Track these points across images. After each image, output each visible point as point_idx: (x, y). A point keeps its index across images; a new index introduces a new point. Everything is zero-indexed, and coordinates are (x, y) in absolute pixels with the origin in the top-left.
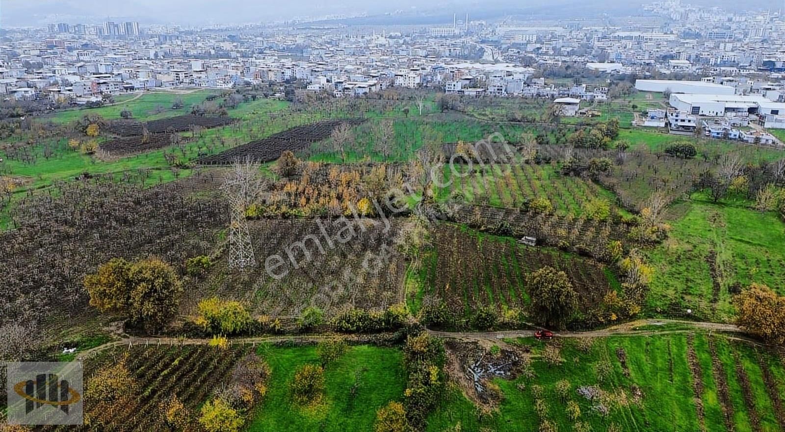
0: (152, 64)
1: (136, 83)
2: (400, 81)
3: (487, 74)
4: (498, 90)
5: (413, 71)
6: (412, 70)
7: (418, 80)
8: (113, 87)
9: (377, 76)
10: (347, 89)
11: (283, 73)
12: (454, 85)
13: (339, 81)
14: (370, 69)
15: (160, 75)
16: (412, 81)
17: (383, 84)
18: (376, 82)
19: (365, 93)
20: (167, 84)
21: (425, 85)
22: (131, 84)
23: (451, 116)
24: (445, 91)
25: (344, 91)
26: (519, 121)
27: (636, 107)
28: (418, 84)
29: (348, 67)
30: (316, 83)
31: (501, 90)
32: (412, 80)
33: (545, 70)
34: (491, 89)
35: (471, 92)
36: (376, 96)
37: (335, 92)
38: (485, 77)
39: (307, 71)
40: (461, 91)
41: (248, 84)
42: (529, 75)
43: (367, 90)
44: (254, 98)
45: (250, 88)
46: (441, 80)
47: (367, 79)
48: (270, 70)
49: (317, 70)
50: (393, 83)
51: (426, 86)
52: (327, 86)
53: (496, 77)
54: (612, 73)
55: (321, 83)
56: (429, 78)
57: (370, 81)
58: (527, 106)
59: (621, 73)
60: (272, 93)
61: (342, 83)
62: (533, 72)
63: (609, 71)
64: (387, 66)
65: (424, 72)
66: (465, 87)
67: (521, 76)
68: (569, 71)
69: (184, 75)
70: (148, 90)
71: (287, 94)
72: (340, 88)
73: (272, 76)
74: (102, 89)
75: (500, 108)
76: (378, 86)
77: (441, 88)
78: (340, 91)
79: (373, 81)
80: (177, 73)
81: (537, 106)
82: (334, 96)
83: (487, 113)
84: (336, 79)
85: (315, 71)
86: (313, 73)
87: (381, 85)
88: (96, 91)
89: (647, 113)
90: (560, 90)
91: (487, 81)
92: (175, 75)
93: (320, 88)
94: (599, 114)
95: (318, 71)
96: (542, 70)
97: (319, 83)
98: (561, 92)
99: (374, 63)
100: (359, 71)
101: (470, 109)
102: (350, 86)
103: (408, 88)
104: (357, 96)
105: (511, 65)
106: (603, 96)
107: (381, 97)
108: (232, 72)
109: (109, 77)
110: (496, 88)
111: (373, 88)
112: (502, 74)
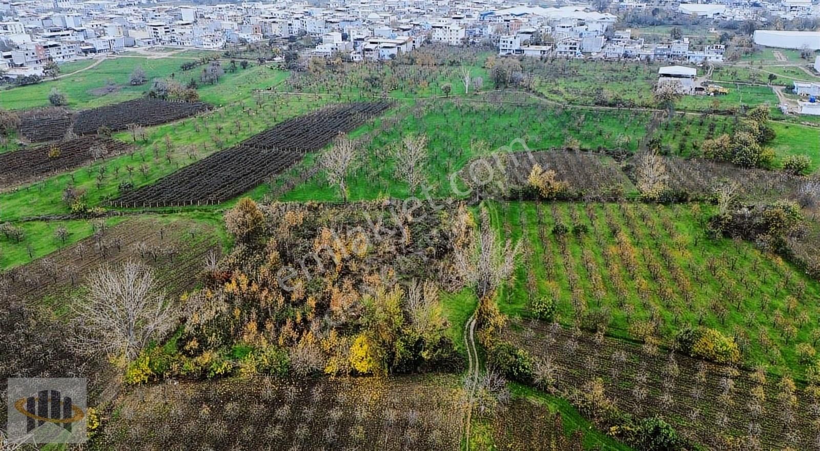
0: (133, 13)
1: (98, 44)
2: (438, 35)
3: (552, 23)
4: (571, 48)
5: (455, 20)
6: (454, 18)
7: (462, 34)
8: (67, 50)
9: (409, 29)
10: (368, 50)
11: (290, 25)
12: (511, 43)
13: (359, 37)
14: (402, 16)
15: (133, 31)
16: (454, 36)
17: (417, 40)
18: (406, 38)
19: (392, 56)
20: (141, 43)
21: (471, 40)
22: (92, 45)
23: (511, 95)
24: (498, 50)
25: (364, 53)
26: (610, 105)
27: (775, 78)
28: (463, 39)
29: (373, 16)
30: (328, 42)
31: (575, 49)
32: (454, 34)
33: (625, 16)
34: (561, 47)
35: (533, 52)
36: (406, 61)
37: (352, 55)
38: (550, 28)
39: (320, 23)
40: (521, 50)
41: (243, 42)
42: (609, 24)
43: (394, 51)
44: (244, 65)
45: (245, 48)
46: (492, 34)
47: (396, 34)
48: (274, 22)
49: (332, 20)
50: (429, 37)
51: (473, 43)
52: (343, 46)
53: (564, 27)
54: (716, 18)
55: (335, 42)
56: (477, 31)
57: (398, 38)
58: (615, 74)
59: (728, 19)
60: (270, 55)
61: (363, 40)
62: (614, 20)
63: (710, 16)
64: (423, 11)
65: (469, 22)
66: (525, 43)
67: (598, 27)
68: (659, 17)
69: (164, 30)
70: (114, 53)
71: (288, 59)
72: (359, 49)
73: (275, 30)
74: (51, 54)
75: (578, 79)
76: (410, 44)
77: (491, 46)
78: (359, 53)
79: (404, 37)
80: (155, 27)
81: (629, 75)
82: (350, 61)
83: (561, 89)
84: (355, 34)
85: (331, 22)
86: (329, 25)
87: (414, 42)
88: (42, 57)
89: (794, 88)
90: (657, 49)
91: (554, 33)
92: (153, 31)
93: (332, 49)
94: (726, 91)
95: (334, 22)
96: (621, 16)
97: (332, 42)
98: (659, 51)
99: (407, 8)
100: (387, 21)
101: (536, 81)
102: (372, 47)
103: (449, 45)
104: (381, 62)
105: (581, 8)
106: (717, 58)
107: (412, 61)
108: (227, 24)
109: (68, 35)
110: (568, 46)
111: (403, 48)
112: (573, 24)
